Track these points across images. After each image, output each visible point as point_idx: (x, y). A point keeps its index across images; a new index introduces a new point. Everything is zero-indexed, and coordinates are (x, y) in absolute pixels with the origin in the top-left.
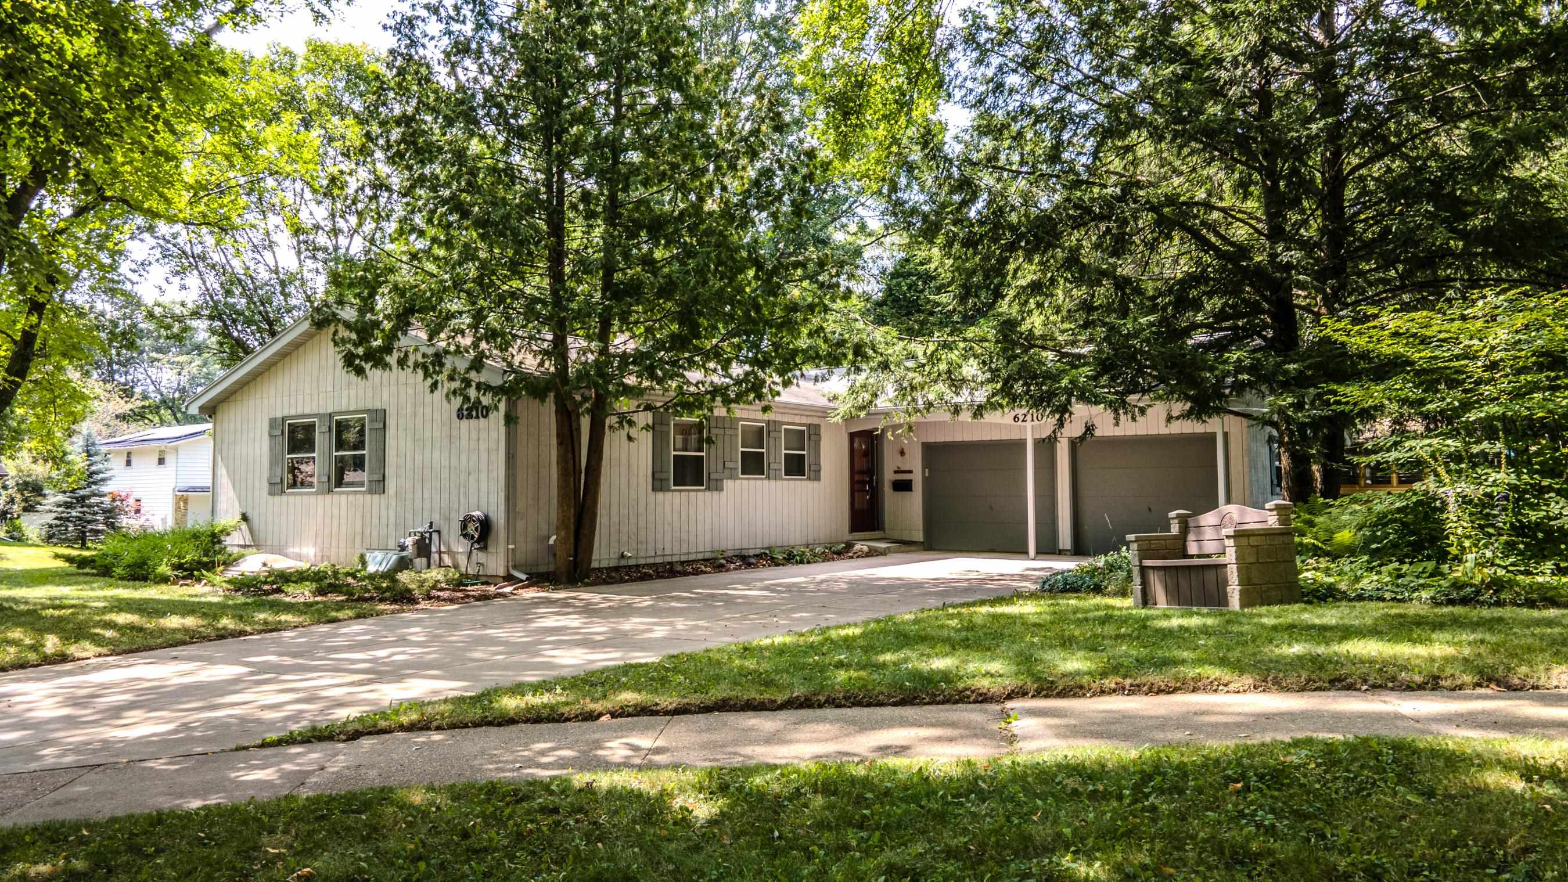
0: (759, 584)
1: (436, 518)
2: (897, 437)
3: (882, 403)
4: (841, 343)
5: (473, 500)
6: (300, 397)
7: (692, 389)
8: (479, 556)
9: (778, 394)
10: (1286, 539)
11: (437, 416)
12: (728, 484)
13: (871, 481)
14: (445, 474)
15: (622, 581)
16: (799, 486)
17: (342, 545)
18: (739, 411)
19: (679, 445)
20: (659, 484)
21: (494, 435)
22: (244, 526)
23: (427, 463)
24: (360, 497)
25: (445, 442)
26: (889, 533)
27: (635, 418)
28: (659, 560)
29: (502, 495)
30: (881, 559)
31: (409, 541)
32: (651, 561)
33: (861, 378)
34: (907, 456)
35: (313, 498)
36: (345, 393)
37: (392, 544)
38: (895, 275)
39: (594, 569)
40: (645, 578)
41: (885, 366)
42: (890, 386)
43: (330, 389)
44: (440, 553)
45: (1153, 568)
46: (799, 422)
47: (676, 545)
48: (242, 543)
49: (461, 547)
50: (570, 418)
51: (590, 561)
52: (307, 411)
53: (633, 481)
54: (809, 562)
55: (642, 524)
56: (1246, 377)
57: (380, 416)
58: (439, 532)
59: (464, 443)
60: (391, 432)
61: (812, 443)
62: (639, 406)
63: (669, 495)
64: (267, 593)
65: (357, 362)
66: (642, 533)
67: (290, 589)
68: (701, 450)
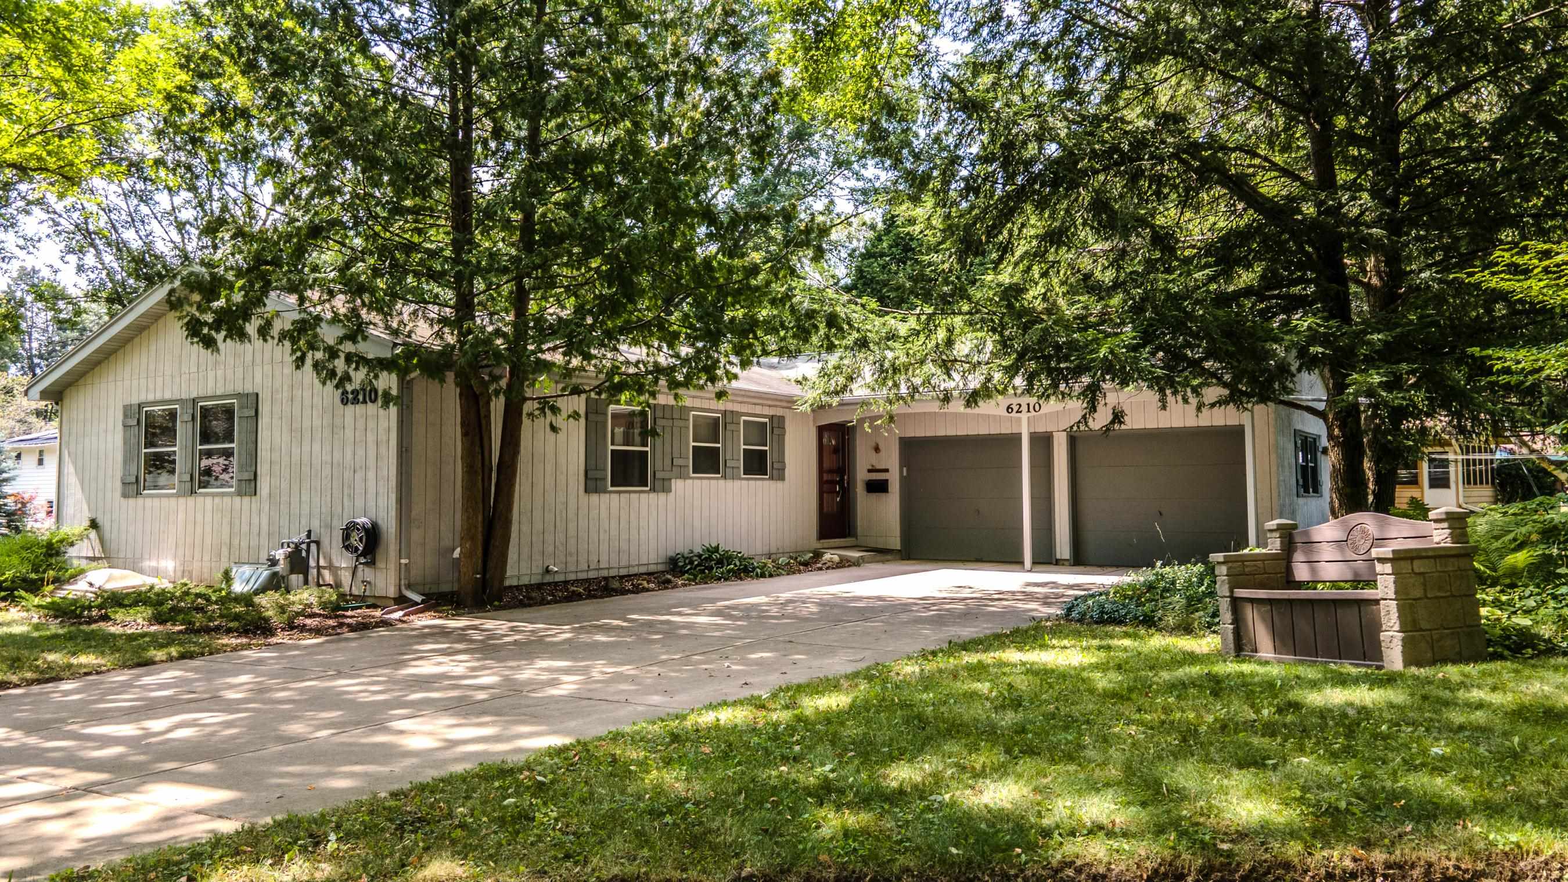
0: (710, 607)
1: (315, 525)
2: (876, 429)
3: (859, 391)
4: (811, 314)
5: (359, 503)
6: (159, 380)
7: (632, 370)
8: (366, 573)
9: (736, 377)
10: (1463, 563)
11: (317, 400)
12: (677, 485)
13: (842, 479)
14: (327, 471)
15: (543, 602)
16: (759, 487)
17: (206, 558)
18: (689, 398)
19: (619, 438)
20: (592, 484)
21: (383, 424)
22: (93, 534)
23: (306, 458)
24: (227, 500)
25: (327, 433)
26: (861, 541)
27: (561, 403)
28: (592, 575)
29: (393, 497)
30: (854, 571)
31: (280, 554)
32: (582, 576)
33: (833, 359)
34: (883, 453)
35: (173, 501)
36: (211, 375)
37: (263, 557)
38: (868, 255)
39: (511, 587)
40: (573, 597)
41: (863, 344)
42: (867, 368)
43: (194, 369)
44: (319, 567)
45: (1252, 601)
46: (761, 413)
47: (614, 556)
48: (91, 554)
49: (344, 561)
50: (477, 403)
51: (503, 578)
52: (168, 396)
53: (562, 479)
54: (771, 576)
55: (572, 532)
56: (1320, 350)
57: (253, 401)
58: (318, 543)
59: (349, 433)
60: (264, 421)
61: (775, 437)
62: (564, 389)
63: (605, 497)
64: (91, 621)
65: (205, 331)
66: (572, 542)
67: (120, 615)
68: (646, 445)
